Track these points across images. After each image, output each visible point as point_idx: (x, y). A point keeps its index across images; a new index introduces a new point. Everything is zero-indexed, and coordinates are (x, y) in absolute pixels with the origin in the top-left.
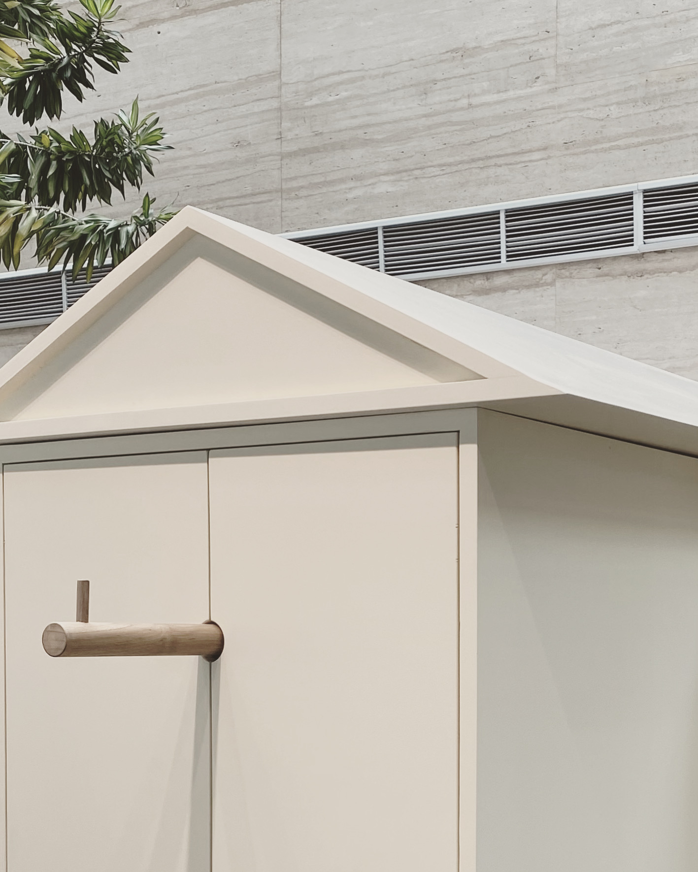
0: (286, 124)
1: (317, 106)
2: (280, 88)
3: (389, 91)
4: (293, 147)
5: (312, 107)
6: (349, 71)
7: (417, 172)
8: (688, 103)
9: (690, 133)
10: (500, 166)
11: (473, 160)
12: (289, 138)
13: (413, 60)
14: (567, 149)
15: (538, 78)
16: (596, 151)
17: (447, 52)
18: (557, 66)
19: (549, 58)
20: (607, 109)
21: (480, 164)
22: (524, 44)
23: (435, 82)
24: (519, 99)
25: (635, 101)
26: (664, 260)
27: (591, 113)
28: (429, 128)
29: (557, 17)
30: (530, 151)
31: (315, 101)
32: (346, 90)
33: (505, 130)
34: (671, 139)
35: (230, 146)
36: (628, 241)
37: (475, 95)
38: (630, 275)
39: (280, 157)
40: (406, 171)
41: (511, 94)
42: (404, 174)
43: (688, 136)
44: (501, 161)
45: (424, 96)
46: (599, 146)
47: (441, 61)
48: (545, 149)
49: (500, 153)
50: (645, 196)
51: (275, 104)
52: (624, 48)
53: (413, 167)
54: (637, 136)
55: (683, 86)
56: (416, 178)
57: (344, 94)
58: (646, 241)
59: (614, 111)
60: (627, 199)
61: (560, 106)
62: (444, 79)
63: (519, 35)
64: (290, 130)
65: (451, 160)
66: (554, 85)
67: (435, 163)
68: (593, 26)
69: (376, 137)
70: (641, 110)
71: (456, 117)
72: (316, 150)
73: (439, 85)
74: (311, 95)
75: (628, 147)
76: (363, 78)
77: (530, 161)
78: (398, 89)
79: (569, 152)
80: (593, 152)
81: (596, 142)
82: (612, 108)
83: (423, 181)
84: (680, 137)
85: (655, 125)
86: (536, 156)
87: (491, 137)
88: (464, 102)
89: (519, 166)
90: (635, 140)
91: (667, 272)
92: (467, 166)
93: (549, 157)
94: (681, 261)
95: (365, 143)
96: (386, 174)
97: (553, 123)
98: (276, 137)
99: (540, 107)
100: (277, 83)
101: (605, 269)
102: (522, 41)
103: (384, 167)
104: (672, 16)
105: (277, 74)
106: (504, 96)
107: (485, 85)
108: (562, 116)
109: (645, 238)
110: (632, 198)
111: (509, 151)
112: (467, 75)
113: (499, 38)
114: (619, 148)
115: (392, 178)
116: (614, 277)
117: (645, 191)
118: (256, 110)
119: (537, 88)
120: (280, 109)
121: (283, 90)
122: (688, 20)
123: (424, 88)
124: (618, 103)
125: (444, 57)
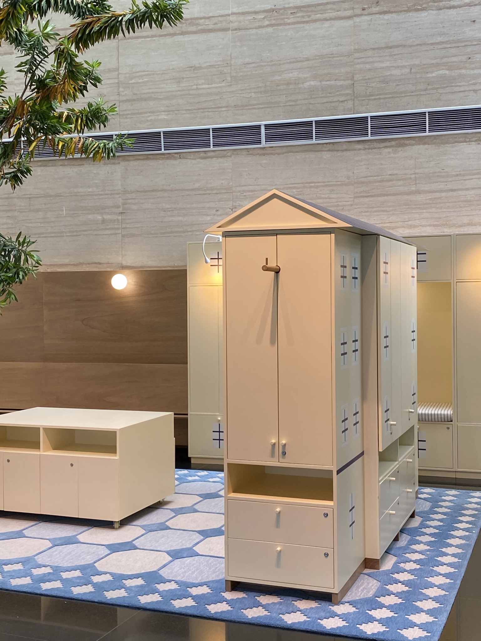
0: (121, 89)
1: (134, 83)
2: (118, 75)
3: (164, 80)
4: (124, 98)
5: (132, 83)
6: (147, 71)
7: (176, 112)
8: (281, 95)
9: (281, 105)
10: (210, 112)
11: (199, 109)
12: (122, 94)
13: (174, 69)
14: (235, 108)
15: (224, 80)
16: (246, 109)
17: (188, 67)
18: (231, 77)
19: (228, 73)
20: (250, 94)
21: (202, 110)
22: (218, 68)
23: (183, 78)
24: (216, 87)
25: (261, 92)
26: (272, 150)
27: (244, 95)
28: (181, 95)
29: (231, 59)
30: (221, 107)
31: (133, 81)
32: (147, 78)
33: (212, 99)
34: (274, 107)
35: (97, 96)
36: (259, 142)
37: (199, 85)
38: (260, 155)
39: (119, 102)
40: (172, 111)
41: (213, 85)
43: (280, 106)
44: (210, 110)
45: (178, 83)
46: (247, 108)
47: (186, 71)
48: (227, 107)
49: (209, 107)
50: (265, 127)
51: (116, 81)
52: (256, 72)
53: (174, 110)
54: (262, 105)
55: (279, 88)
56: (176, 114)
57: (146, 80)
58: (266, 143)
59: (253, 95)
60: (259, 127)
61: (233, 92)
62: (187, 78)
63: (216, 64)
64: (123, 92)
65: (190, 108)
66: (230, 84)
67: (184, 109)
68: (245, 63)
69: (159, 97)
70: (263, 96)
71: (191, 92)
72: (134, 100)
73: (185, 80)
74: (132, 79)
75: (258, 109)
76: (153, 74)
77: (221, 111)
78: (168, 80)
79: (236, 109)
80: (245, 109)
81: (246, 106)
82: (253, 94)
83: (179, 115)
84: (278, 106)
85: (268, 101)
86: (223, 109)
87: (206, 101)
88: (195, 87)
89: (217, 113)
90: (261, 106)
91: (274, 154)
92: (197, 111)
93: (228, 110)
94: (279, 151)
95: (155, 99)
96: (164, 112)
97: (230, 97)
98: (117, 94)
99: (225, 91)
100: (117, 73)
101: (251, 152)
102: (217, 66)
103: (163, 109)
104: (274, 63)
105: (117, 69)
106: (210, 86)
107: (203, 81)
108: (233, 95)
109: (265, 142)
110: (260, 127)
111: (213, 107)
112: (196, 77)
113: (208, 64)
114: (255, 109)
115: (166, 113)
116: (254, 155)
117: (265, 125)
118: (108, 82)
119: (223, 84)
120: (118, 83)
121: (120, 76)
122: (280, 64)
123: (179, 80)
124: (254, 92)
125: (187, 69)
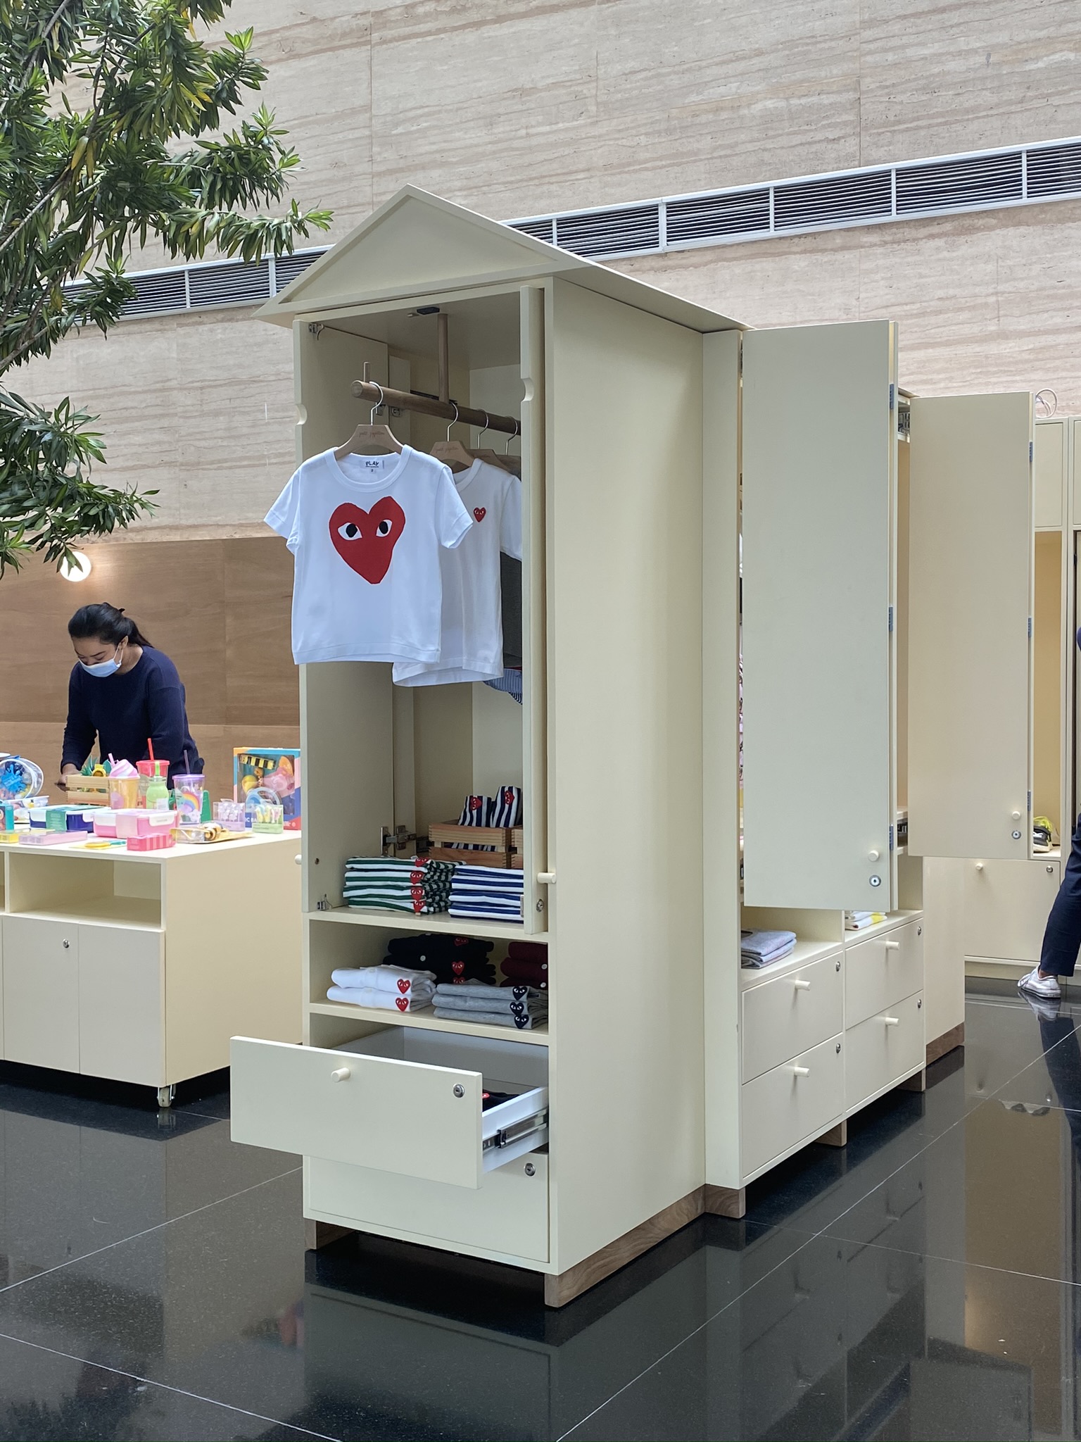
0: (376, 149)
1: (401, 134)
2: (371, 119)
3: (462, 122)
4: (382, 168)
5: (397, 135)
6: (427, 106)
7: (484, 188)
8: (701, 134)
9: (703, 157)
10: (552, 183)
11: (531, 179)
12: (379, 160)
13: (480, 97)
14: (606, 170)
15: (582, 113)
16: (628, 172)
17: (509, 91)
18: (597, 104)
19: (591, 97)
20: (637, 138)
21: (536, 182)
22: (571, 86)
23: (499, 115)
24: (566, 130)
25: (659, 132)
26: (683, 258)
27: (624, 142)
28: (494, 152)
29: (598, 65)
30: (576, 172)
31: (400, 130)
32: (426, 122)
33: (556, 155)
34: (688, 162)
35: (329, 166)
36: (655, 243)
37: (532, 127)
38: (656, 270)
39: (371, 176)
40: (476, 187)
41: (561, 125)
42: (474, 190)
43: (701, 160)
44: (554, 179)
45: (489, 127)
46: (632, 168)
47: (504, 99)
48: (588, 170)
49: (552, 173)
50: (668, 208)
51: (367, 132)
52: (650, 90)
53: (481, 184)
54: (661, 160)
55: (697, 120)
56: (485, 193)
57: (425, 124)
58: (669, 243)
59: (643, 140)
60: (653, 210)
61: (600, 136)
62: (507, 114)
63: (566, 79)
64: (379, 154)
65: (513, 179)
66: (595, 119)
67: (499, 181)
68: (627, 72)
69: (450, 160)
70: (664, 140)
71: (516, 144)
72: (401, 170)
73: (502, 118)
74: (396, 125)
75: (654, 168)
76: (440, 112)
77: (577, 180)
78: (469, 121)
79: (606, 173)
80: (626, 173)
81: (629, 164)
82: (641, 137)
83: (490, 195)
84: (695, 161)
85: (675, 151)
86: (581, 176)
87: (546, 160)
88: (523, 132)
89: (568, 183)
90: (659, 163)
91: (686, 267)
92: (525, 184)
93: (592, 177)
94: (696, 259)
95: (443, 164)
96: (460, 190)
97: (595, 149)
98: (367, 159)
99: (584, 136)
100: (368, 115)
101: (637, 266)
102: (569, 84)
103: (458, 184)
104: (688, 66)
105: (368, 108)
106: (554, 127)
107: (540, 118)
108: (603, 143)
109: (668, 241)
110: (657, 209)
111: (559, 171)
112: (525, 110)
113: (550, 81)
114: (646, 169)
115: (465, 193)
116: (644, 272)
117: (668, 204)
118: (350, 137)
119: (581, 121)
120: (370, 137)
121: (373, 121)
122: (700, 68)
123: (490, 121)
124: (646, 134)
125: (505, 95)
